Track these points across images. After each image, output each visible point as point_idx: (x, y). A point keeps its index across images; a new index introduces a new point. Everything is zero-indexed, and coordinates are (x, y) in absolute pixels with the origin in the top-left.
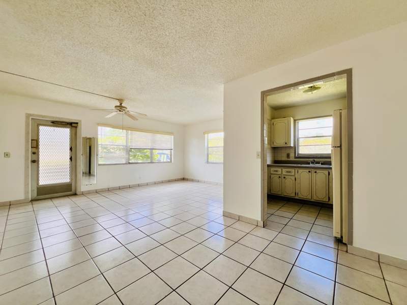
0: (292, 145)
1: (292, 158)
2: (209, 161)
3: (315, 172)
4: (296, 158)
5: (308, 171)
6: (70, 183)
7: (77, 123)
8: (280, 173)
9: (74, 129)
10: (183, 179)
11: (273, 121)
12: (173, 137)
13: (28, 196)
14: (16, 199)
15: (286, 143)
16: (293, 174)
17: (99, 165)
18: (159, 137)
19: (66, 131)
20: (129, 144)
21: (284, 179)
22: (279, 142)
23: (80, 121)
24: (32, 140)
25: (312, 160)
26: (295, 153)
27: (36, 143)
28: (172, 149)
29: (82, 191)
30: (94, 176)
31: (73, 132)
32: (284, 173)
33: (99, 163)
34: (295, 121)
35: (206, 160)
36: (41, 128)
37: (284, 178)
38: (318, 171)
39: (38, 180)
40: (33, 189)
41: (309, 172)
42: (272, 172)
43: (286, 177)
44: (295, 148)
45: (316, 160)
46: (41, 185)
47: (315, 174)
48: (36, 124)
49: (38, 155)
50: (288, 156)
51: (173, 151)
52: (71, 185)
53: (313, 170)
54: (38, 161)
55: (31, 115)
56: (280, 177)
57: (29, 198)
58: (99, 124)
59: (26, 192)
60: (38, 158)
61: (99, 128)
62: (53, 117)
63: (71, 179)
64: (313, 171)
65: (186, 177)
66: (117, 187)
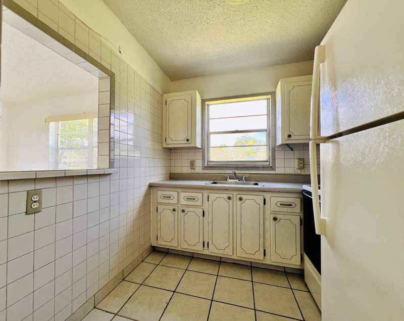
0: (199, 145)
1: (199, 169)
3: (241, 199)
4: (205, 168)
5: (226, 196)
8: (175, 201)
11: (165, 95)
15: (188, 140)
16: (199, 203)
21: (183, 214)
22: (177, 139)
25: (231, 172)
26: (203, 159)
32: (183, 202)
34: (203, 101)
37: (183, 211)
38: (244, 197)
41: (229, 198)
42: (160, 200)
43: (186, 209)
44: (203, 150)
45: (237, 172)
47: (239, 202)
50: (192, 164)
53: (235, 193)
56: (174, 210)
64: (236, 196)
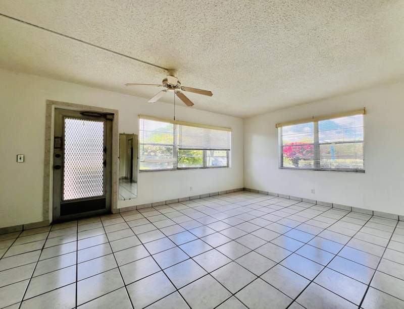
2: (284, 166)
6: (103, 198)
7: (113, 114)
9: (108, 122)
10: (244, 190)
12: (230, 132)
13: (48, 217)
14: (31, 222)
17: (141, 171)
18: (214, 133)
19: (99, 126)
20: (178, 143)
23: (117, 111)
24: (55, 138)
27: (60, 142)
28: (229, 150)
29: (118, 208)
30: (136, 182)
31: (109, 127)
33: (140, 169)
35: (280, 166)
36: (67, 121)
39: (62, 193)
40: (55, 206)
46: (66, 201)
48: (61, 116)
49: (63, 158)
51: (230, 152)
52: (105, 199)
54: (63, 167)
55: (53, 103)
57: (49, 220)
58: (139, 116)
59: (45, 212)
60: (63, 163)
61: (141, 121)
62: (82, 106)
63: (105, 191)
65: (247, 187)
66: (162, 202)
